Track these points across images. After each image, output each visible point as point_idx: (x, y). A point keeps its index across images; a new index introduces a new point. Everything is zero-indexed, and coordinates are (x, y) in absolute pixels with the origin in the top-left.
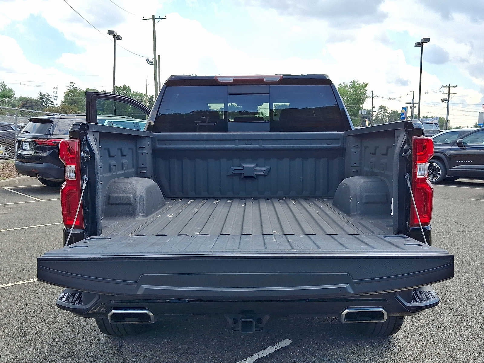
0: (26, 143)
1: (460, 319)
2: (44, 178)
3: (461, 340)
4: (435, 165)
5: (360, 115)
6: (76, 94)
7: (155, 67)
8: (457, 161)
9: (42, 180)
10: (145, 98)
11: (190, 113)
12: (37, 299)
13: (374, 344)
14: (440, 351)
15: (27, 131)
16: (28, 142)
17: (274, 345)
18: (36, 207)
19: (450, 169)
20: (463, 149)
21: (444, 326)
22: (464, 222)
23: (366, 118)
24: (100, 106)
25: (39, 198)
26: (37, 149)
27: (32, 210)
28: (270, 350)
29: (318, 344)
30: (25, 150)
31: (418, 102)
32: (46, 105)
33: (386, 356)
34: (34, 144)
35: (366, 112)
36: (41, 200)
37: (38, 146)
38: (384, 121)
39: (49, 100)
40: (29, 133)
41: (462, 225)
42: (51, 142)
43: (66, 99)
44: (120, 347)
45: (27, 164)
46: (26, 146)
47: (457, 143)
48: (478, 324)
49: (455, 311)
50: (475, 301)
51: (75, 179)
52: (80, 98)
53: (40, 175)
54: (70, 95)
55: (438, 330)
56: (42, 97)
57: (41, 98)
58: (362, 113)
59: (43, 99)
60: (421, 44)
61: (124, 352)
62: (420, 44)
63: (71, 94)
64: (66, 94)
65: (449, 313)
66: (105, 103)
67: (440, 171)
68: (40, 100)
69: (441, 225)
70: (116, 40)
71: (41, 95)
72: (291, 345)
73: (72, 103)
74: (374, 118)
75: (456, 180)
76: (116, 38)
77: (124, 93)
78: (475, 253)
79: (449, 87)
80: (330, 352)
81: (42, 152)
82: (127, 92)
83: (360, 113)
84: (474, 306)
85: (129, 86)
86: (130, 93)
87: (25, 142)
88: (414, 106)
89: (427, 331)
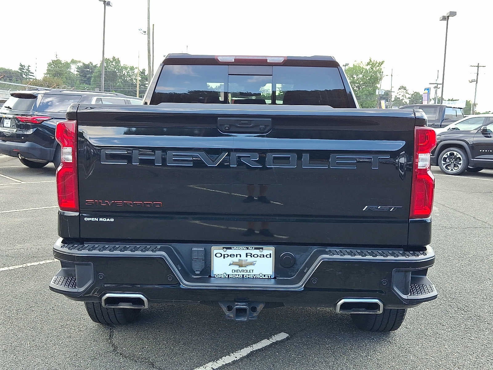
0: (7, 120)
1: (467, 318)
2: (26, 158)
3: (465, 338)
4: (456, 154)
5: (377, 95)
6: (59, 65)
7: (149, 38)
8: (481, 151)
9: (24, 161)
10: (136, 71)
11: (187, 93)
12: (23, 286)
13: (374, 339)
14: (442, 349)
15: (9, 107)
16: (10, 118)
17: (269, 338)
18: (18, 189)
19: (472, 159)
20: (488, 137)
21: (449, 324)
22: (482, 218)
23: (384, 99)
24: (86, 80)
25: (21, 180)
26: (19, 127)
27: (14, 193)
28: (265, 343)
29: (315, 338)
30: (6, 127)
31: (441, 83)
32: (26, 77)
33: (385, 352)
34: (16, 121)
35: (384, 93)
36: (23, 183)
37: (21, 123)
38: (405, 103)
39: (29, 71)
40: (11, 108)
41: (481, 220)
42: (35, 120)
43: (48, 70)
44: (110, 336)
45: (8, 143)
46: (7, 123)
47: (482, 130)
48: (486, 324)
49: (462, 309)
50: (485, 300)
51: (71, 161)
52: (64, 70)
53: (21, 155)
54: (53, 67)
55: (442, 328)
56: (21, 67)
57: (20, 69)
58: (380, 94)
59: (23, 70)
60: (447, 18)
61: (115, 341)
62: (445, 18)
63: (54, 65)
64: (48, 65)
65: (456, 311)
66: (92, 76)
67: (462, 161)
68: (20, 71)
69: (457, 220)
70: (106, 6)
71: (21, 65)
72: (287, 339)
73: (54, 75)
74: (393, 99)
75: (480, 172)
76: (107, 4)
77: (113, 65)
78: (490, 251)
79: (478, 67)
80: (327, 346)
81: (25, 130)
82: (117, 64)
83: (377, 93)
84: (483, 305)
85: (118, 58)
86: (119, 65)
87: (6, 118)
88: (438, 87)
89: (431, 329)
